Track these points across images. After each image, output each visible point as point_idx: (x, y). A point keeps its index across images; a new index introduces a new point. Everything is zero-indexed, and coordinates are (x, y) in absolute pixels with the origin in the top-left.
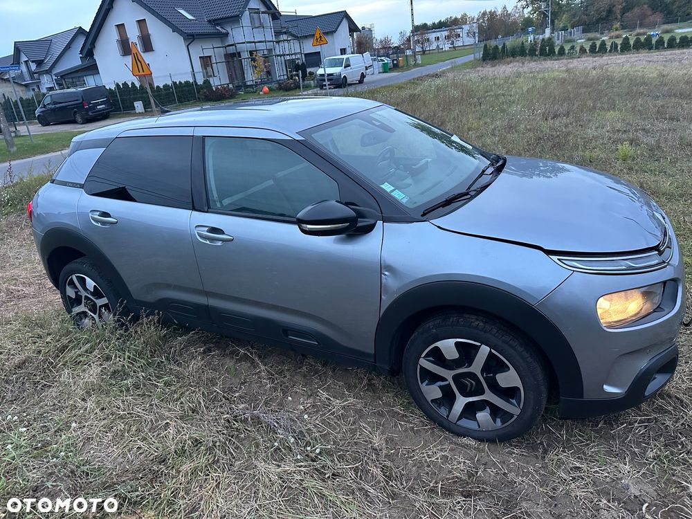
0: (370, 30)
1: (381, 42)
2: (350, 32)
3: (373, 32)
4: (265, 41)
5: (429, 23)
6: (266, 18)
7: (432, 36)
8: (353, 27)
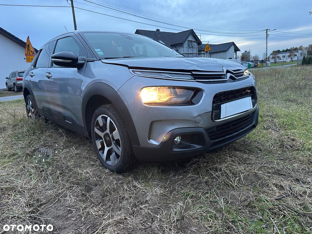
0: (249, 52)
1: (254, 57)
2: (235, 51)
3: (250, 53)
4: (193, 54)
5: (281, 50)
6: (195, 44)
7: (281, 55)
8: (236, 49)
